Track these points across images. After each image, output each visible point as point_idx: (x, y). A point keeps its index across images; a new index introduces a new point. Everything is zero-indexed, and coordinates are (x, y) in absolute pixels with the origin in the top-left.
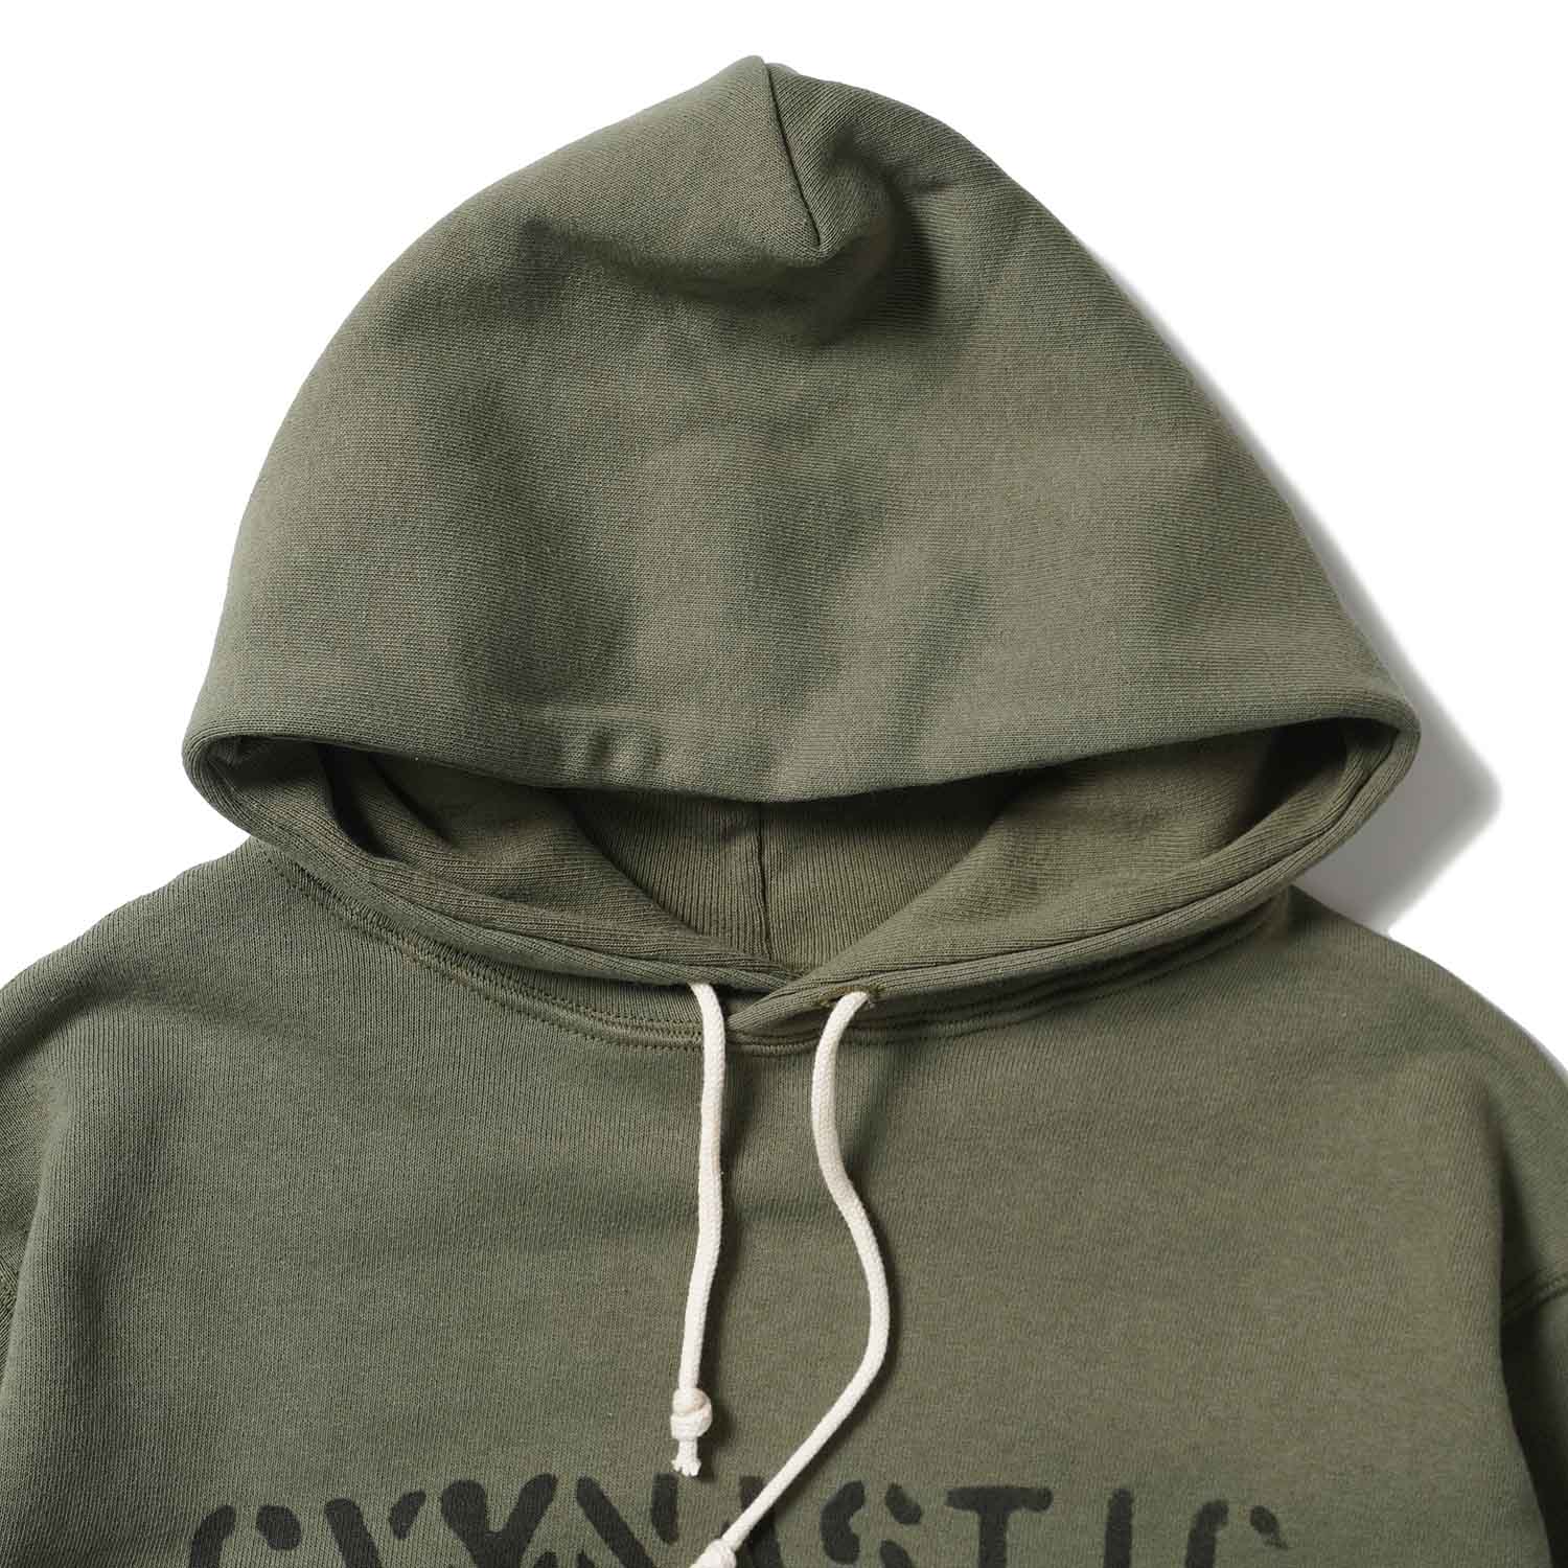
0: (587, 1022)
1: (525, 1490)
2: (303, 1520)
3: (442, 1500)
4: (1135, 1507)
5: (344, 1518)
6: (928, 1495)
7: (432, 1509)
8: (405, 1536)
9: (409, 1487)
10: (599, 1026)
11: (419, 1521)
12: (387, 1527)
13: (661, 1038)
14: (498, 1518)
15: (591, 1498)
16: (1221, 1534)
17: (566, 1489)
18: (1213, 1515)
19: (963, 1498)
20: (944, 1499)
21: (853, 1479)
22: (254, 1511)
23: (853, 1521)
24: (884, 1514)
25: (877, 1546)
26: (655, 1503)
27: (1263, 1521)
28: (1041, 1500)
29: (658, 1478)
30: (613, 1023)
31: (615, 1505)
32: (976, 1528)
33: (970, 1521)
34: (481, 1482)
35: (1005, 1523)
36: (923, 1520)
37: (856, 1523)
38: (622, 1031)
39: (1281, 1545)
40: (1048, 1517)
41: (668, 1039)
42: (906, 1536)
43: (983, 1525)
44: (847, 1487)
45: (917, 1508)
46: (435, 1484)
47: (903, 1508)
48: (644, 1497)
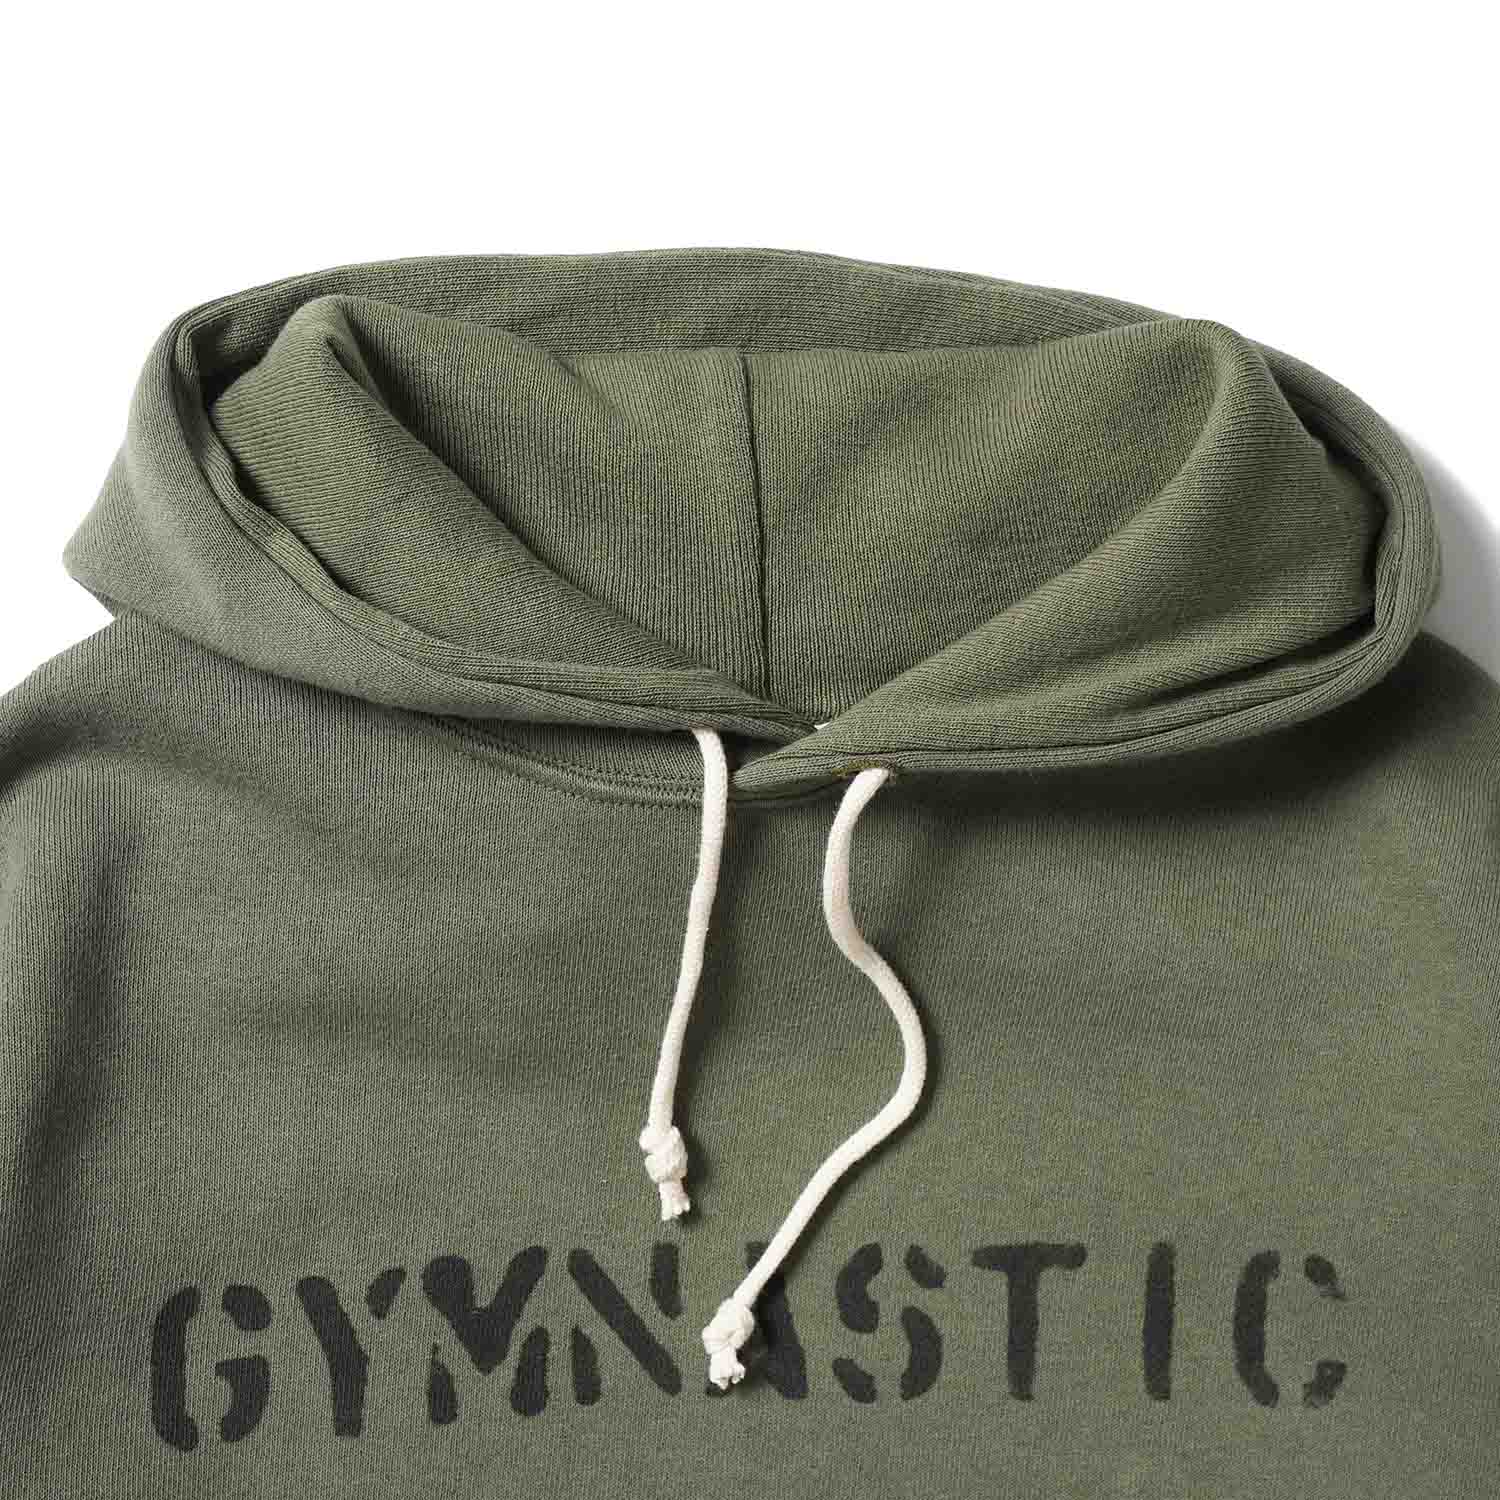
0: (566, 777)
1: (513, 1263)
2: (273, 1300)
3: (424, 1277)
4: (1178, 1262)
5: (317, 1297)
6: (951, 1254)
7: (413, 1286)
8: (385, 1316)
9: (386, 1264)
10: (579, 781)
11: (398, 1301)
12: (365, 1308)
13: (649, 795)
14: (485, 1295)
15: (584, 1269)
16: (1272, 1288)
17: (558, 1261)
18: (1262, 1268)
19: (989, 1258)
20: (968, 1259)
21: (869, 1242)
22: (221, 1289)
23: (870, 1287)
24: (905, 1278)
25: (898, 1313)
26: (655, 1272)
27: (1319, 1271)
28: (1075, 1257)
29: (658, 1247)
30: (595, 779)
31: (612, 1277)
32: (1004, 1289)
33: (997, 1283)
34: (466, 1257)
35: (1035, 1282)
36: (947, 1284)
37: (874, 1289)
38: (603, 787)
39: (1338, 1296)
40: (1081, 1275)
41: (659, 796)
42: (928, 1301)
43: (1011, 1286)
44: (862, 1251)
45: (940, 1269)
46: (416, 1259)
47: (923, 1270)
48: (644, 1269)
